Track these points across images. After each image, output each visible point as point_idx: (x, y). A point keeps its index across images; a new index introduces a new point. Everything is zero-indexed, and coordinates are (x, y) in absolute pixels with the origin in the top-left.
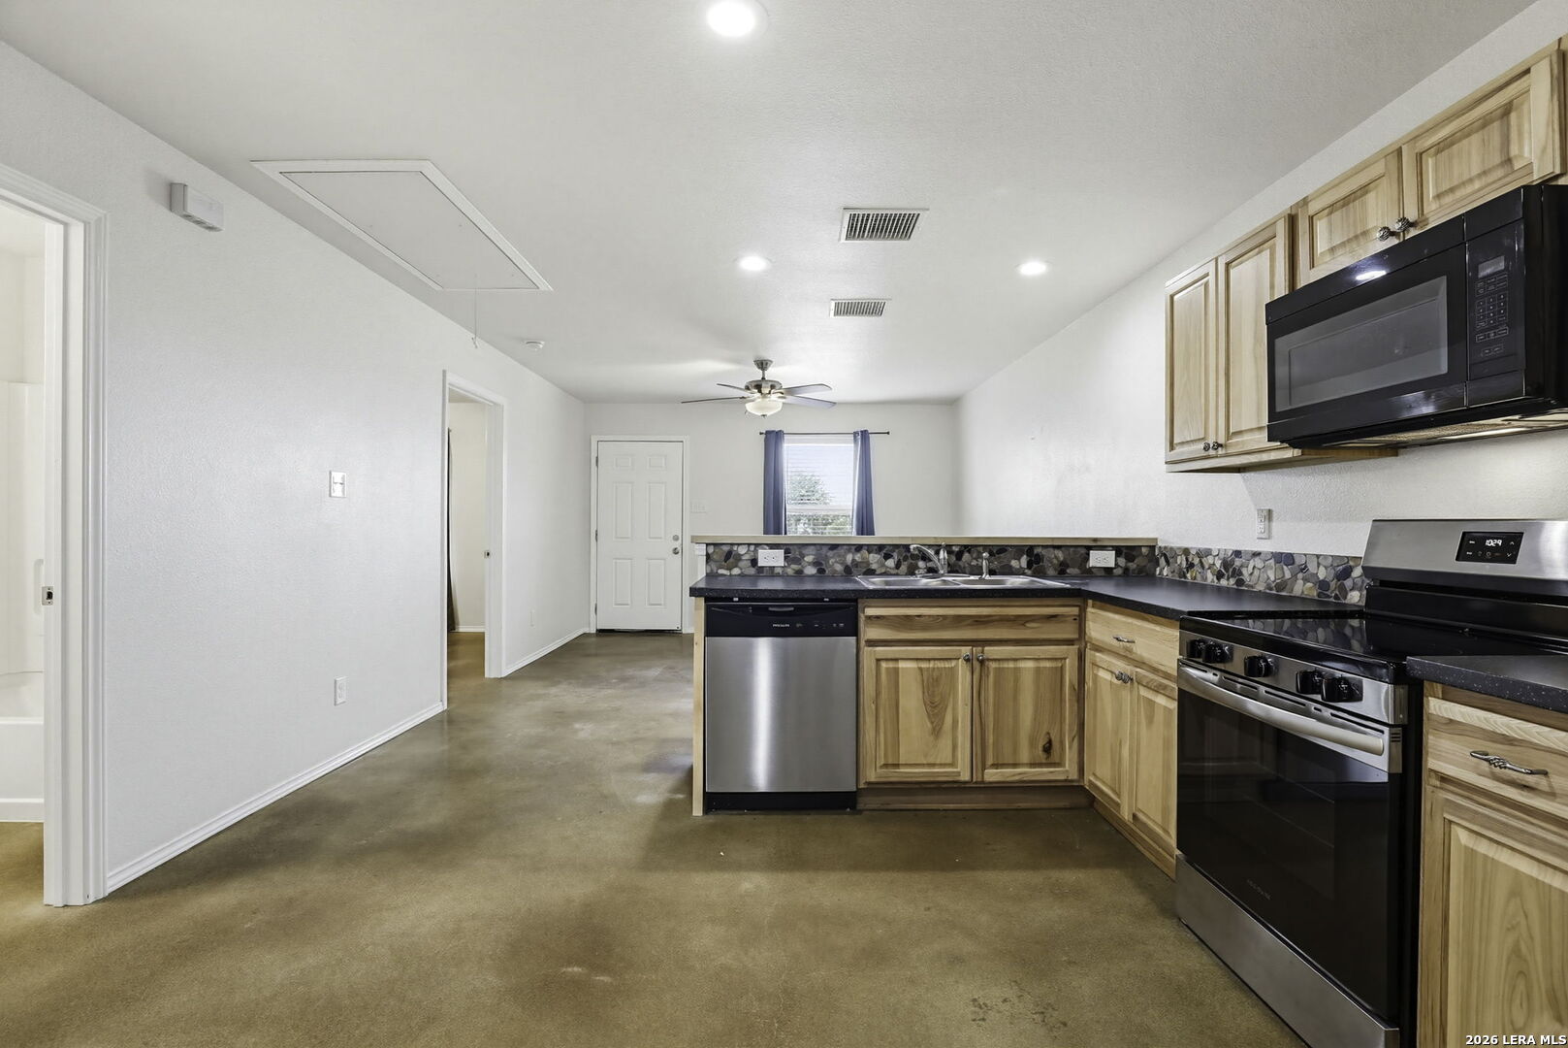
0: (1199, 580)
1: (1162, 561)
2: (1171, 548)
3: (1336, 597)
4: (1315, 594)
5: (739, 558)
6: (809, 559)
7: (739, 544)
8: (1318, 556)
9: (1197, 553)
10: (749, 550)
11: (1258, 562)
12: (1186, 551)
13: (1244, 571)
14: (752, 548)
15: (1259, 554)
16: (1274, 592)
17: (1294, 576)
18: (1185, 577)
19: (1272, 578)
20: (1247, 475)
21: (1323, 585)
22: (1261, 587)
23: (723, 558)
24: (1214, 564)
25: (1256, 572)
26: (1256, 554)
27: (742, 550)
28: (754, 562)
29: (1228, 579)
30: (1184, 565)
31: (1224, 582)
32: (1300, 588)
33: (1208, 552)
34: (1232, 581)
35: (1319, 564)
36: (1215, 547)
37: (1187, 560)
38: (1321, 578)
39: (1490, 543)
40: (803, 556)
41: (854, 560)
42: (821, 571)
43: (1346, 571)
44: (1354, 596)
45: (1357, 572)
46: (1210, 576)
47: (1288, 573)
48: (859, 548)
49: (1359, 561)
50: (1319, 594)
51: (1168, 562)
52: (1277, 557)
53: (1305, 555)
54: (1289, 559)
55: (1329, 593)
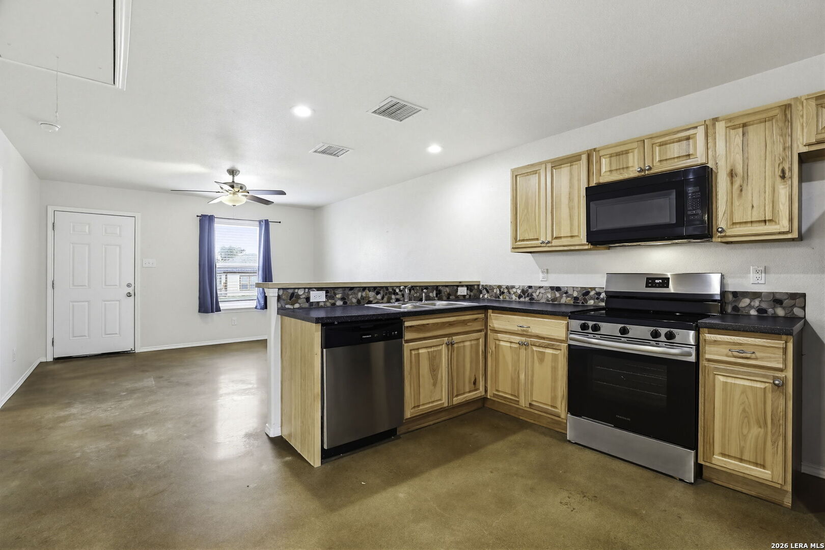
0: (507, 299)
1: (484, 291)
2: (490, 286)
3: (582, 303)
4: (572, 302)
5: (298, 297)
6: (339, 296)
7: (299, 289)
8: (573, 287)
9: (506, 287)
10: (304, 292)
11: (542, 291)
12: (500, 287)
13: (534, 294)
14: (307, 290)
15: (543, 287)
16: (551, 302)
17: (561, 297)
18: (499, 298)
19: (550, 297)
20: (535, 254)
21: (576, 299)
22: (543, 301)
23: (289, 297)
24: (516, 292)
25: (541, 295)
26: (540, 287)
27: (301, 292)
28: (308, 299)
29: (525, 298)
30: (498, 292)
31: (522, 299)
32: (564, 300)
33: (513, 287)
34: (527, 299)
35: (574, 291)
36: (517, 284)
37: (500, 290)
38: (575, 296)
39: (657, 281)
40: (335, 294)
41: (362, 296)
42: (345, 303)
43: (587, 293)
44: (591, 302)
45: (592, 293)
46: (514, 297)
47: (558, 294)
48: (364, 289)
49: (594, 289)
50: (574, 303)
51: (488, 292)
52: (552, 288)
53: (567, 287)
54: (558, 289)
55: (578, 301)
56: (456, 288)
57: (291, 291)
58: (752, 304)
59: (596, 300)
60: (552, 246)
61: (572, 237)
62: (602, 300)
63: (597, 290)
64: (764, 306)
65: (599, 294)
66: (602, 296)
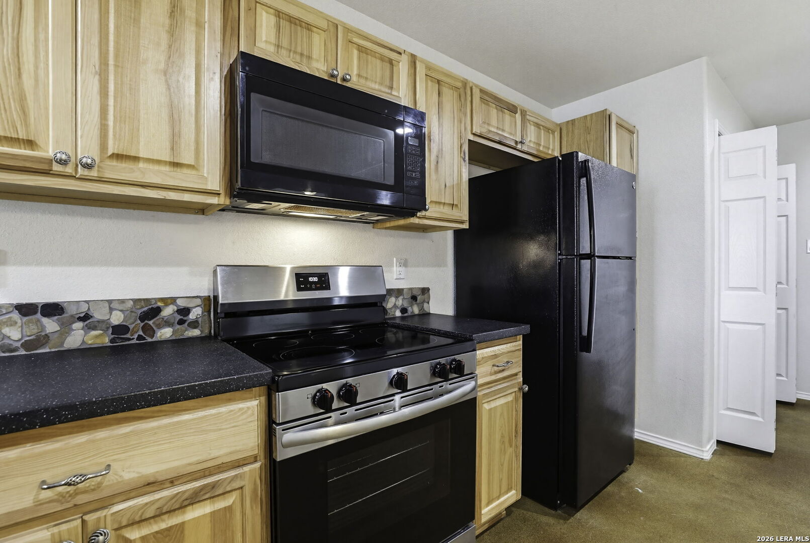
3: (139, 338)
4: (107, 340)
8: (110, 302)
16: (21, 352)
17: (66, 328)
19: (16, 335)
21: (120, 330)
32: (77, 337)
35: (111, 310)
38: (115, 323)
39: (311, 279)
43: (154, 312)
44: (166, 333)
45: (168, 311)
47: (51, 325)
49: (173, 300)
50: (112, 341)
52: (25, 309)
53: (87, 302)
54: (52, 309)
55: (128, 336)
58: (397, 303)
59: (178, 327)
60: (100, 180)
61: (176, 165)
62: (194, 324)
63: (179, 302)
64: (406, 305)
65: (184, 311)
66: (192, 316)
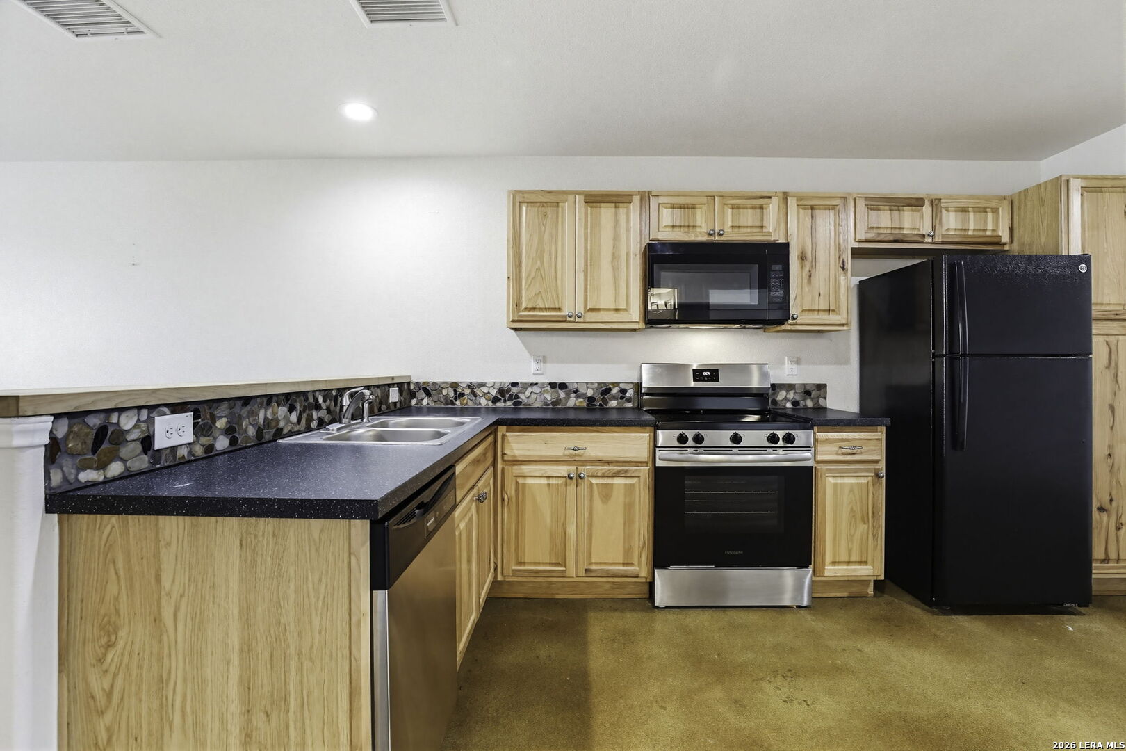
0: (471, 404)
1: (421, 394)
2: (434, 384)
3: (600, 405)
4: (585, 404)
5: (120, 437)
6: (221, 423)
7: (121, 410)
8: (587, 383)
9: (468, 385)
10: (139, 420)
11: (536, 389)
12: (454, 386)
13: (522, 396)
14: (145, 414)
15: (537, 384)
16: (551, 407)
17: (568, 397)
18: (453, 403)
19: (549, 398)
20: (521, 332)
21: (591, 399)
22: (538, 404)
23: (90, 441)
24: (489, 392)
25: (534, 396)
26: (532, 384)
27: (127, 422)
28: (147, 442)
29: (505, 401)
30: (452, 394)
31: (500, 404)
32: (572, 401)
33: (482, 385)
34: (509, 404)
35: (588, 388)
36: (489, 380)
37: (455, 391)
38: (589, 395)
39: (705, 373)
40: (214, 419)
41: (266, 418)
42: (233, 441)
43: (608, 391)
44: (614, 403)
45: (615, 391)
46: (484, 402)
47: (562, 394)
48: (270, 399)
49: (617, 384)
50: (588, 405)
51: (428, 394)
52: (553, 385)
53: (577, 383)
54: (563, 386)
55: (595, 403)
56: (387, 387)
57: (95, 421)
58: (788, 396)
59: (620, 400)
60: (585, 322)
61: (617, 310)
62: (629, 400)
63: (622, 386)
64: (797, 398)
65: (624, 391)
66: (628, 395)
